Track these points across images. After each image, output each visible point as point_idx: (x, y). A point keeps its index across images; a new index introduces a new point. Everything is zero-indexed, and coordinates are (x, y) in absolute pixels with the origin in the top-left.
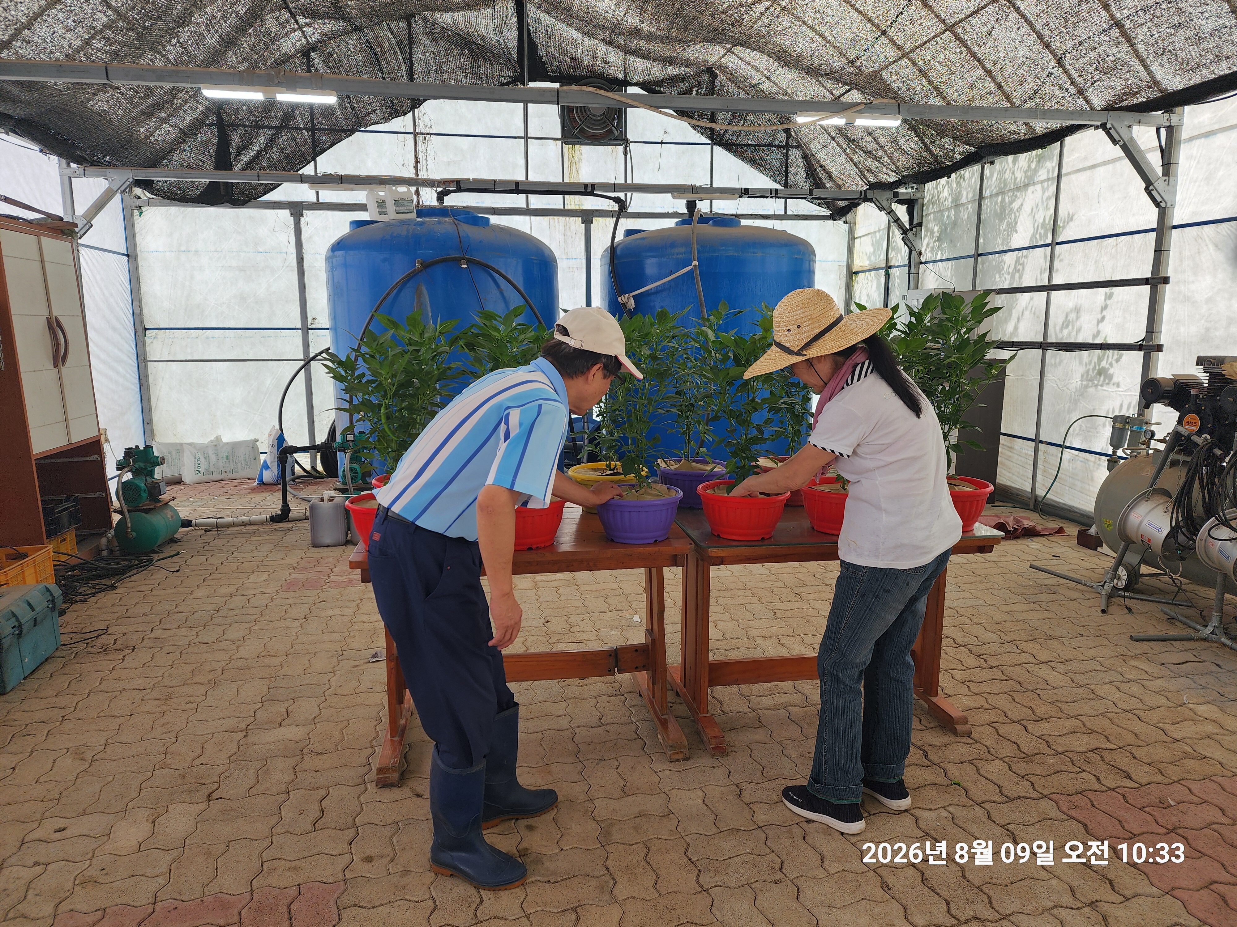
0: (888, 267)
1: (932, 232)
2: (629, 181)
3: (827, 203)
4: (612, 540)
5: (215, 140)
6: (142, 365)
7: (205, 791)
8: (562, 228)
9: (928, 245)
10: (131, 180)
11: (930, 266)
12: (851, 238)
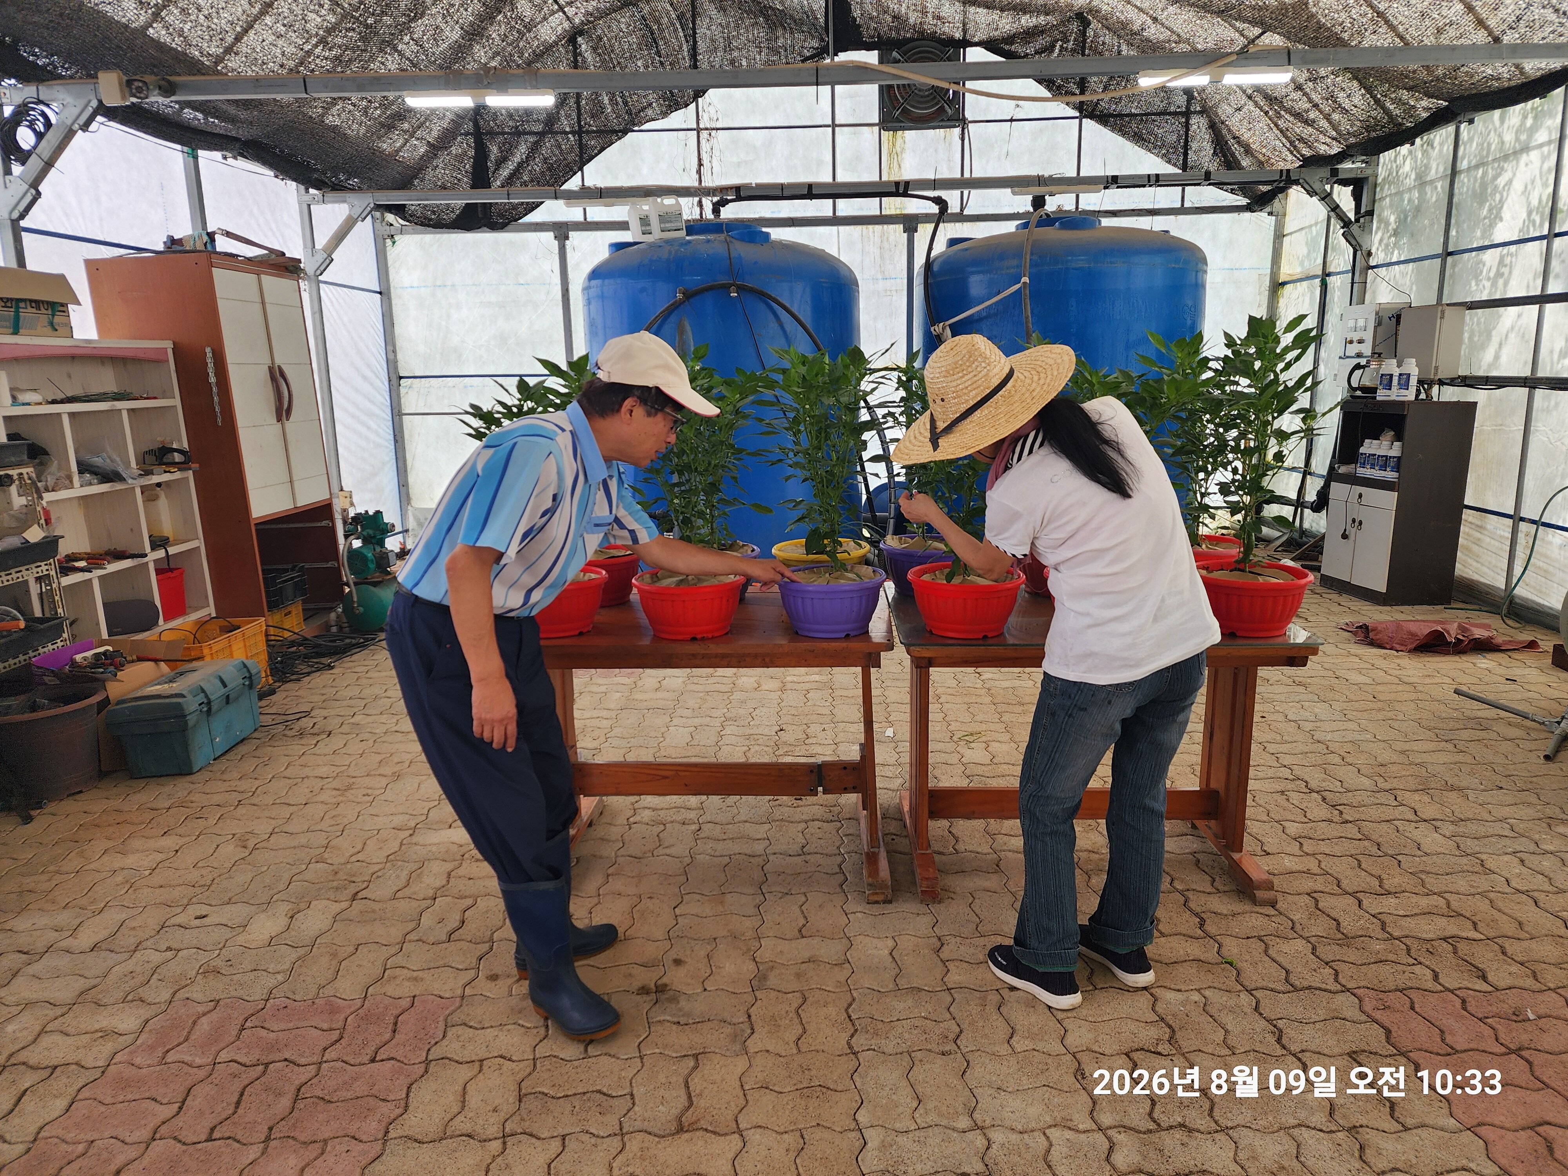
0: (1326, 275)
1: (1387, 224)
2: (967, 175)
3: (1243, 188)
4: (797, 633)
5: (472, 153)
6: (397, 418)
7: (353, 889)
8: (877, 240)
9: (1381, 241)
10: (372, 205)
11: (1382, 271)
12: (1279, 236)
